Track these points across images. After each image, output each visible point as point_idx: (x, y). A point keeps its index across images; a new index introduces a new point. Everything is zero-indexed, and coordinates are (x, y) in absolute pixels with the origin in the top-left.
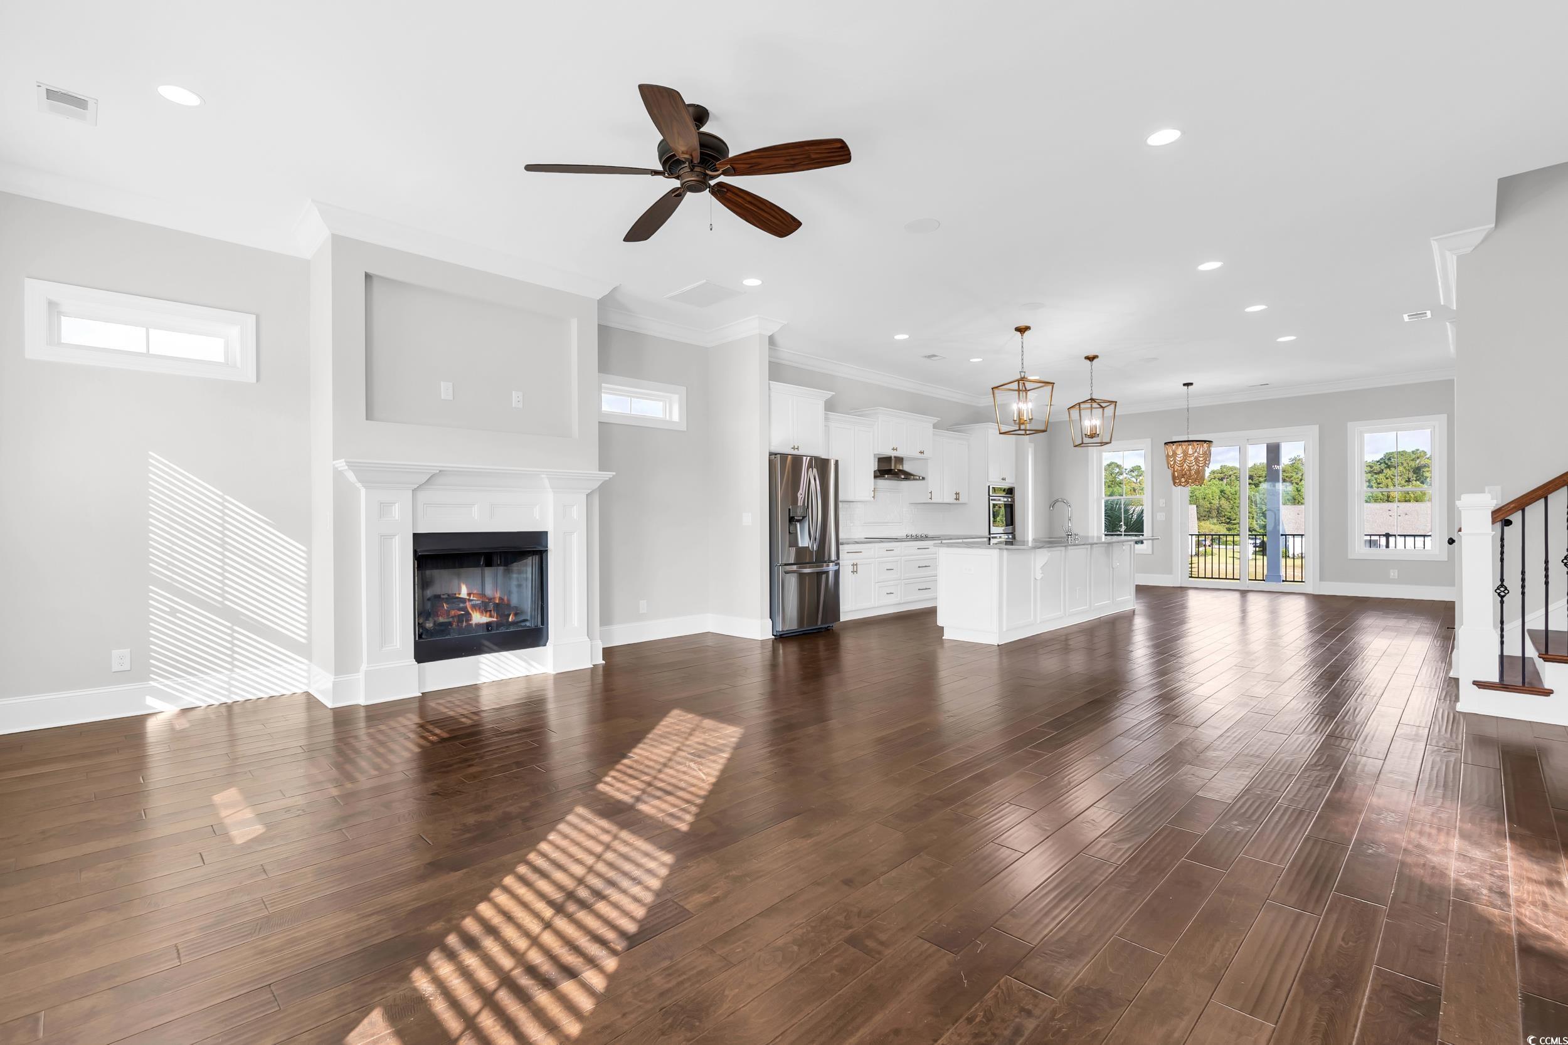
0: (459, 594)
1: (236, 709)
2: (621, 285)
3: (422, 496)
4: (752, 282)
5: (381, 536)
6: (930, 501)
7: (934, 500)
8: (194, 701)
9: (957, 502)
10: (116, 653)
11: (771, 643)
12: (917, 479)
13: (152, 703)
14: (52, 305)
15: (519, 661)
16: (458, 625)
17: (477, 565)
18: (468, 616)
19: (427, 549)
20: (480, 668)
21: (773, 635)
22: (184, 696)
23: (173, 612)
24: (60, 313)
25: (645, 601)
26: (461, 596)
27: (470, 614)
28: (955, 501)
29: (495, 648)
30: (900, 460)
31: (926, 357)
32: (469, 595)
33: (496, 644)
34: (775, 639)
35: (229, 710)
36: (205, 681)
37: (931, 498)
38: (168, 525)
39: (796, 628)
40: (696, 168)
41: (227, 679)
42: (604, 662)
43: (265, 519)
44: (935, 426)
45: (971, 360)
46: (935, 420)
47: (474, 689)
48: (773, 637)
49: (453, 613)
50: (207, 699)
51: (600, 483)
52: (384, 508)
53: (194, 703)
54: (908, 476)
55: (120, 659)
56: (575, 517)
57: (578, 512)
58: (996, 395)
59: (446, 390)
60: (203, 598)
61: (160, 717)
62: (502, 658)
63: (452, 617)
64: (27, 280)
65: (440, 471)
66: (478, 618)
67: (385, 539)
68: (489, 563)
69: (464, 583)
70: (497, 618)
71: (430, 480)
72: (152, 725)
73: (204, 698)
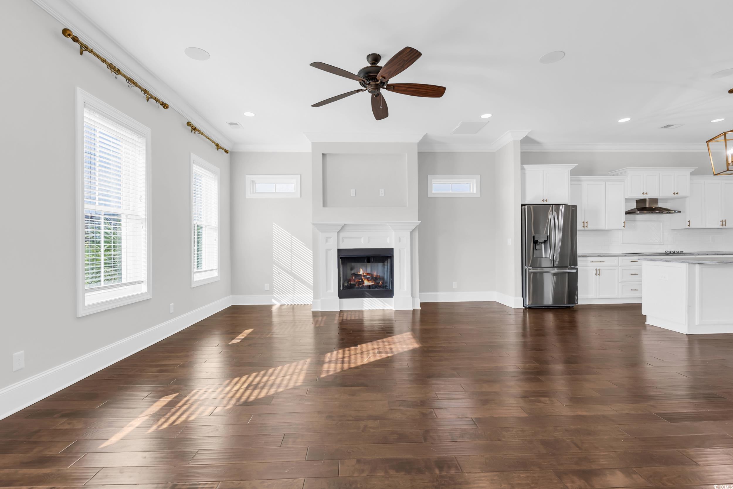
0: (359, 273)
1: (295, 306)
2: (426, 133)
3: (342, 235)
4: (486, 116)
5: (327, 250)
6: (688, 227)
7: (691, 227)
8: (285, 303)
9: (724, 227)
10: (266, 285)
11: (523, 310)
12: (673, 213)
13: (274, 302)
14: (253, 181)
15: (380, 302)
16: (358, 286)
17: (364, 262)
18: (363, 281)
19: (343, 255)
20: (364, 303)
21: (524, 306)
22: (281, 300)
23: (279, 273)
24: (255, 184)
25: (456, 282)
26: (360, 274)
27: (364, 281)
28: (721, 227)
29: (371, 296)
30: (656, 201)
31: (662, 127)
32: (363, 273)
33: (371, 295)
34: (525, 309)
35: (293, 308)
36: (287, 296)
37: (689, 225)
38: (278, 246)
39: (551, 304)
40: (371, 83)
41: (292, 296)
42: (421, 308)
43: (303, 243)
44: (692, 174)
45: (712, 121)
46: (693, 169)
47: (361, 312)
48: (524, 308)
49: (356, 280)
50: (288, 303)
51: (415, 226)
52: (327, 239)
53: (284, 303)
54: (662, 211)
55: (267, 287)
56: (405, 242)
57: (406, 239)
58: (710, 147)
59: (352, 193)
60: (285, 268)
61: (276, 306)
62: (373, 300)
63: (356, 282)
64: (246, 175)
65: (345, 225)
66: (366, 283)
67: (327, 251)
68: (369, 261)
69: (361, 268)
70: (374, 283)
71: (343, 227)
72: (274, 309)
73: (287, 302)
